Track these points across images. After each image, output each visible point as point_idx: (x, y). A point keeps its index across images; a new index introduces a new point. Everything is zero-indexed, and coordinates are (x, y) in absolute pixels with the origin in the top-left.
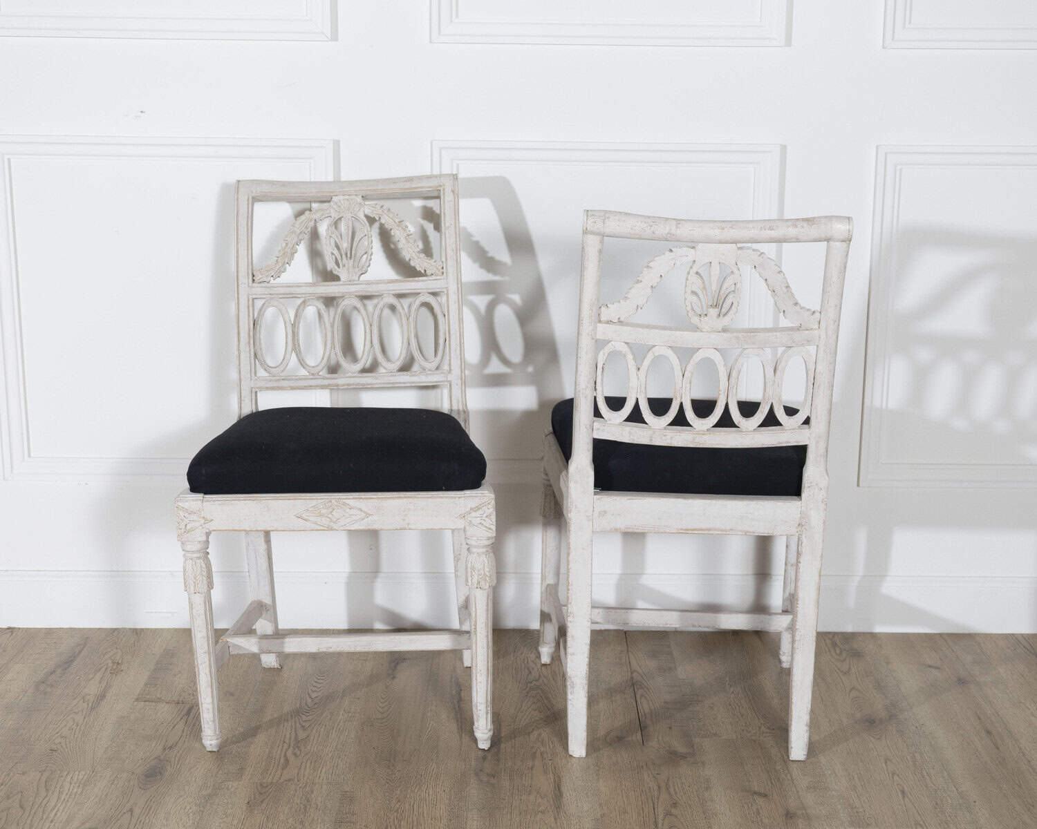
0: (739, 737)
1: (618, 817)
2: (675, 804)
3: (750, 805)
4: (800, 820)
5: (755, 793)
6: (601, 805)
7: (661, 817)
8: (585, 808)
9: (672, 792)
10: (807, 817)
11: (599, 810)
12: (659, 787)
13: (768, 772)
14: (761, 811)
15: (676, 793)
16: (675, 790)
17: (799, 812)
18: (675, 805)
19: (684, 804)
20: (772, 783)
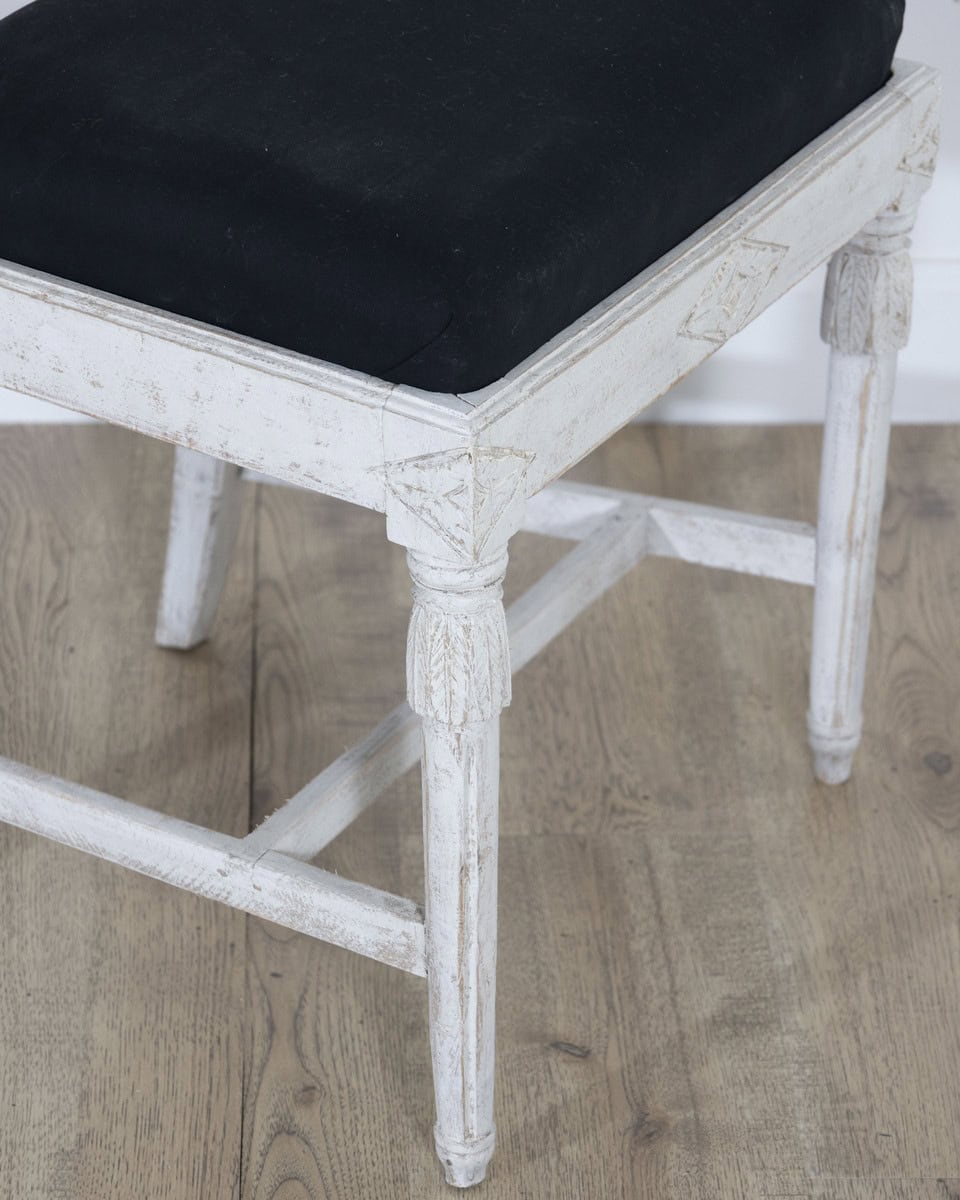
0: (539, 830)
1: (130, 1143)
2: (308, 1089)
3: (533, 1089)
4: (674, 1147)
5: (556, 1045)
6: (84, 1096)
7: (259, 1140)
8: (38, 1112)
9: (308, 1047)
10: (698, 1138)
11: (74, 1119)
12: (272, 1028)
13: (605, 962)
14: (562, 1116)
15: (318, 1049)
16: (317, 1035)
17: (676, 1117)
18: (308, 1094)
19: (334, 1088)
20: (610, 1007)
